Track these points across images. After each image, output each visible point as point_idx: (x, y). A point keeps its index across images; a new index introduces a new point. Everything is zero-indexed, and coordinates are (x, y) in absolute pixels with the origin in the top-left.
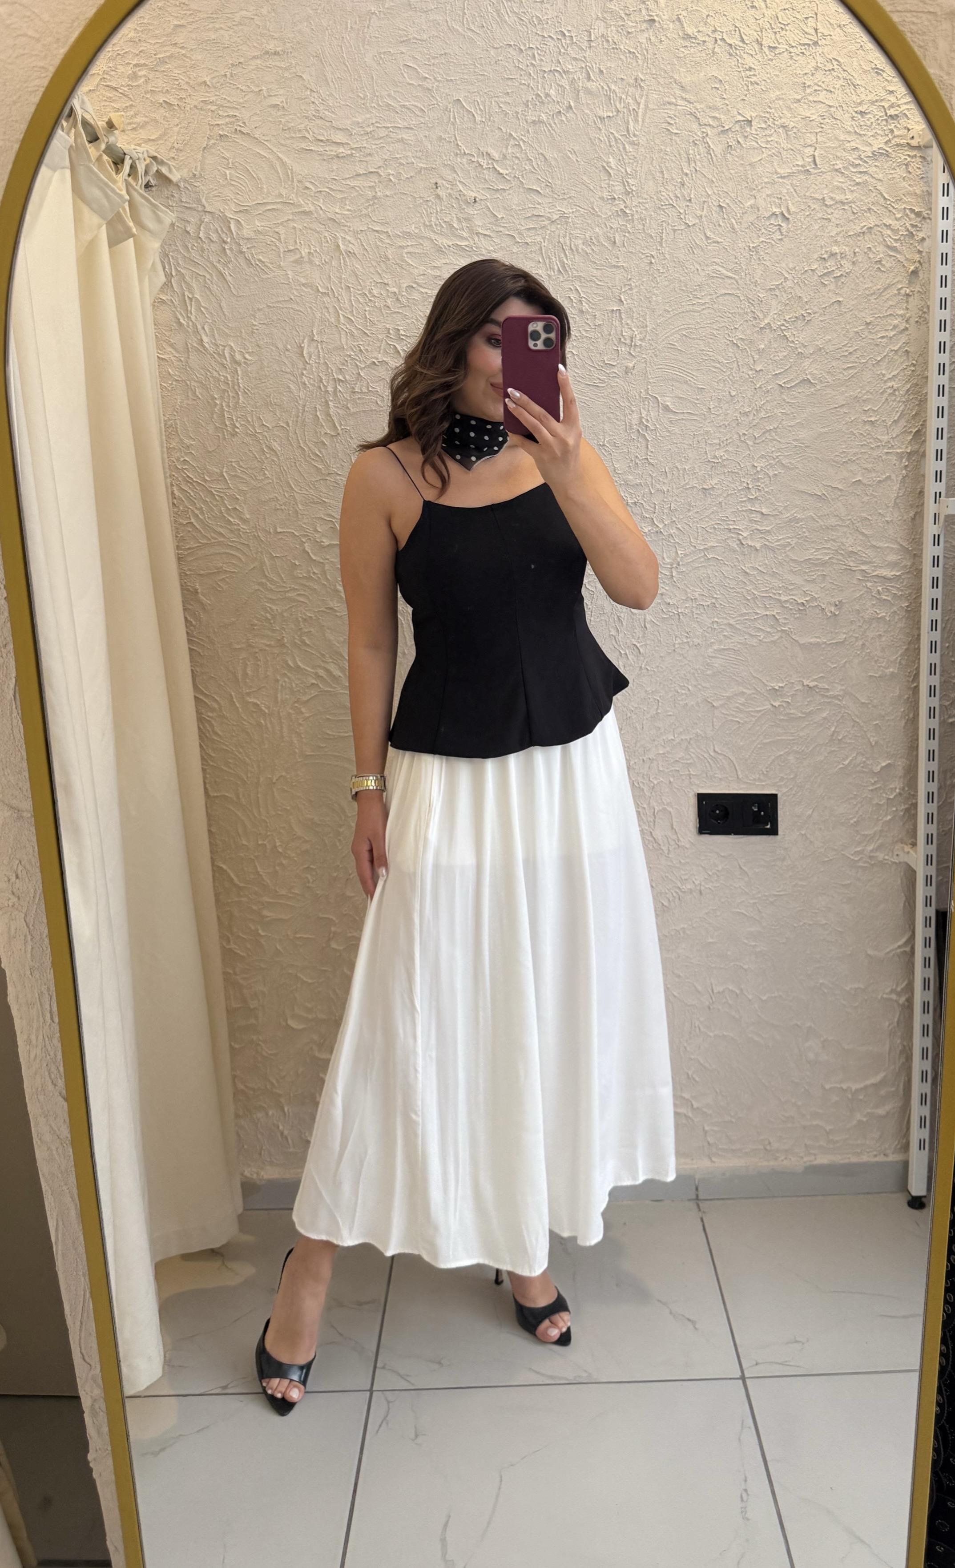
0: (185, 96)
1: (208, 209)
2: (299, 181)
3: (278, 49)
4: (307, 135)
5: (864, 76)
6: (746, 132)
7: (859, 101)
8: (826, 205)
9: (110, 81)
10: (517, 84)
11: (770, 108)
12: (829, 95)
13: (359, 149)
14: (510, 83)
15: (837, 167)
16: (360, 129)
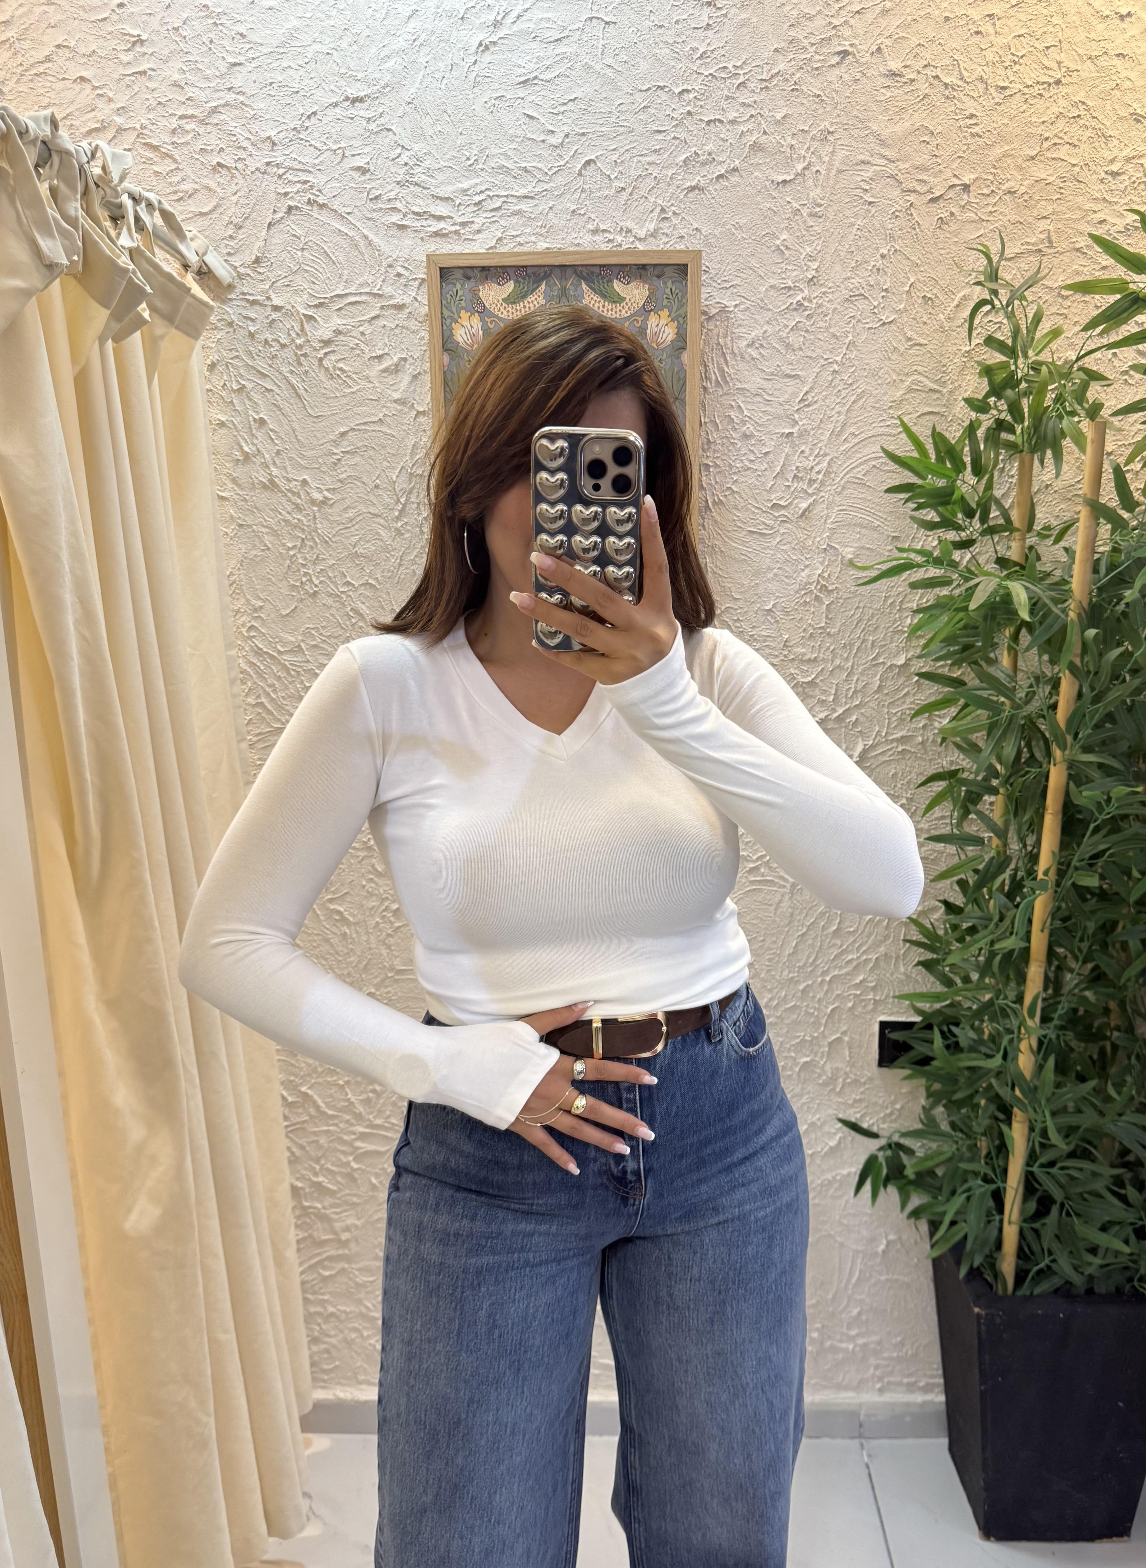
0: (244, 156)
1: (277, 302)
2: (390, 266)
3: (362, 94)
4: (398, 205)
5: (1118, 124)
6: (963, 200)
7: (1110, 158)
8: (1063, 297)
9: (150, 137)
10: (669, 138)
11: (995, 167)
12: (1073, 151)
13: (463, 224)
14: (660, 137)
15: (1078, 246)
16: (467, 198)
